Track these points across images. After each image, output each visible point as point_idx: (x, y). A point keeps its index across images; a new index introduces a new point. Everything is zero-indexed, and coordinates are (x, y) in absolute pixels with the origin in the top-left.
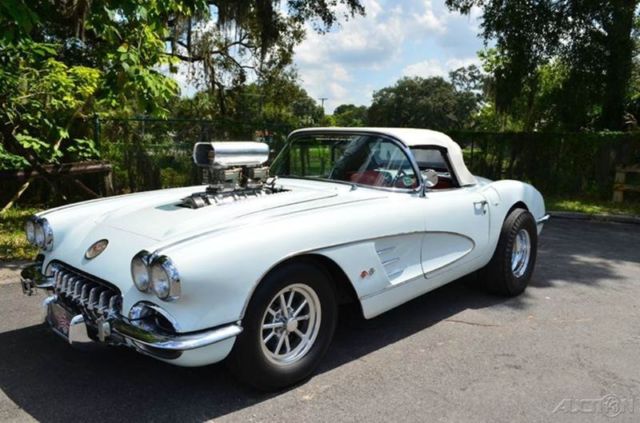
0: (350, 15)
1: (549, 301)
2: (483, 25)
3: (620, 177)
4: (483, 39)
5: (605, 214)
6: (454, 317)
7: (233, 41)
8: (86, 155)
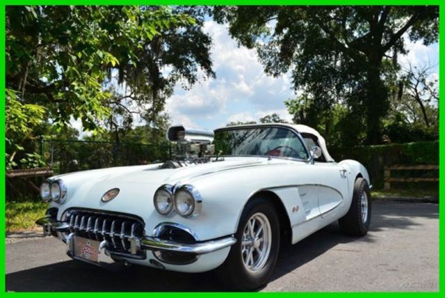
0: (206, 77)
1: (385, 237)
2: (293, 82)
3: (387, 173)
4: (294, 90)
5: (383, 196)
6: (334, 248)
7: (124, 96)
8: (35, 165)
